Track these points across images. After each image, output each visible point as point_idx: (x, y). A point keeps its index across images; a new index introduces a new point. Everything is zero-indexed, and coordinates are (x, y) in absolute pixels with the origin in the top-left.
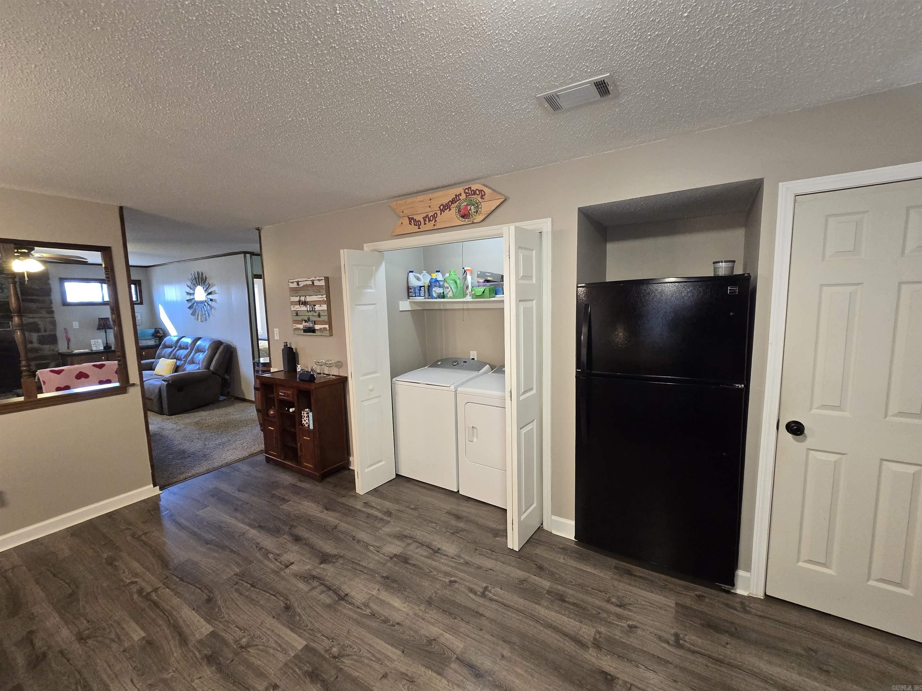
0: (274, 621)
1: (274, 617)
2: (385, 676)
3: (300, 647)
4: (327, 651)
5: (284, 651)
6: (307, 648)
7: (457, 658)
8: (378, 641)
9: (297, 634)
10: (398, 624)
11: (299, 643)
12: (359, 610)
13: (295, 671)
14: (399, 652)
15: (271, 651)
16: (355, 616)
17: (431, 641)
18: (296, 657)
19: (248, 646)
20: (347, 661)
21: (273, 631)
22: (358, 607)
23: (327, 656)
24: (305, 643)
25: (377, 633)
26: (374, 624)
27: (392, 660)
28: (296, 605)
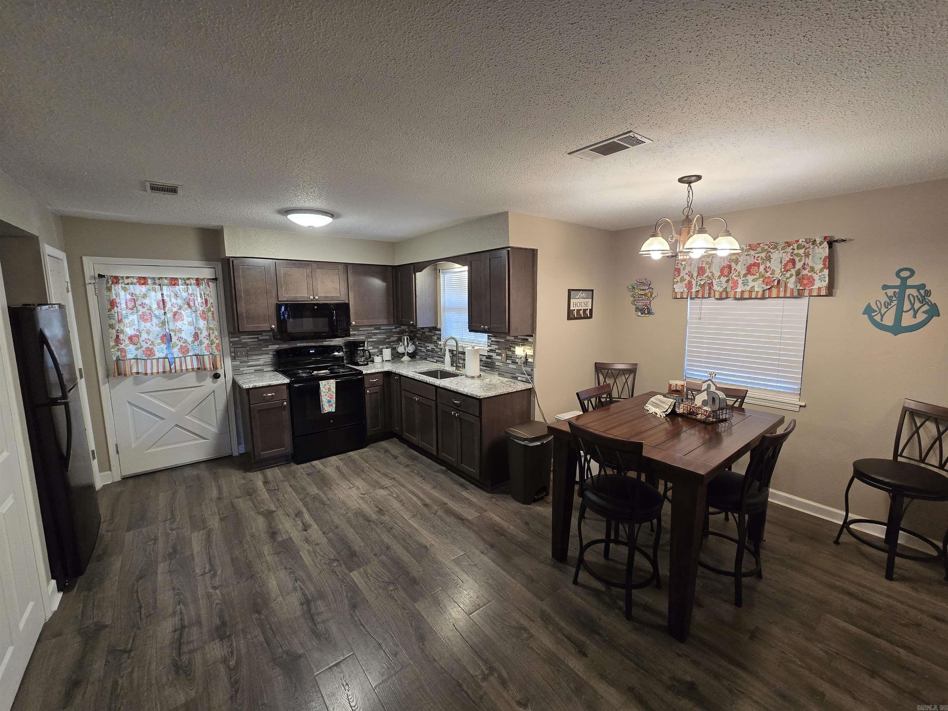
0: (368, 597)
1: (367, 600)
2: (317, 544)
3: (355, 572)
4: (340, 565)
5: (366, 572)
6: (351, 570)
7: (274, 542)
8: (307, 563)
9: (354, 582)
10: (286, 568)
11: (355, 576)
12: (303, 587)
13: (363, 559)
14: (301, 553)
15: (374, 575)
16: (308, 583)
17: (278, 554)
18: (359, 567)
19: (389, 583)
20: (332, 557)
21: (370, 589)
22: (301, 590)
23: (341, 562)
24: (351, 574)
25: (303, 566)
26: (301, 573)
27: (308, 551)
28: (347, 608)
